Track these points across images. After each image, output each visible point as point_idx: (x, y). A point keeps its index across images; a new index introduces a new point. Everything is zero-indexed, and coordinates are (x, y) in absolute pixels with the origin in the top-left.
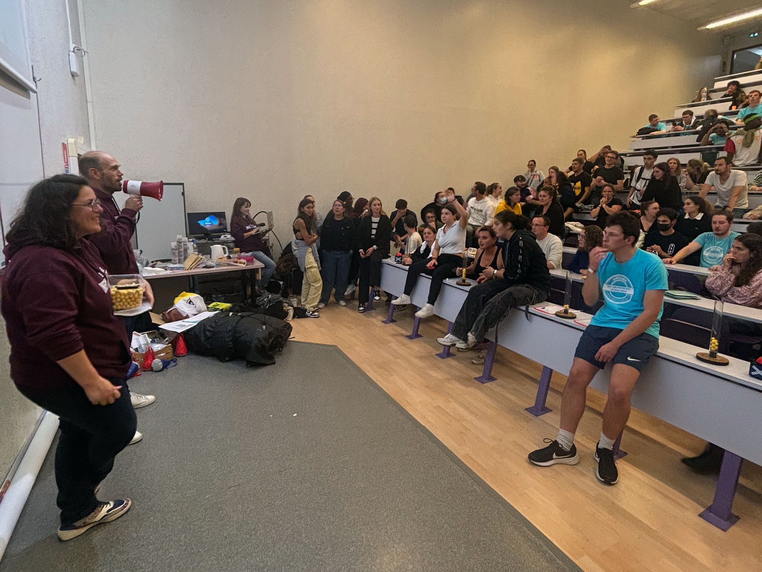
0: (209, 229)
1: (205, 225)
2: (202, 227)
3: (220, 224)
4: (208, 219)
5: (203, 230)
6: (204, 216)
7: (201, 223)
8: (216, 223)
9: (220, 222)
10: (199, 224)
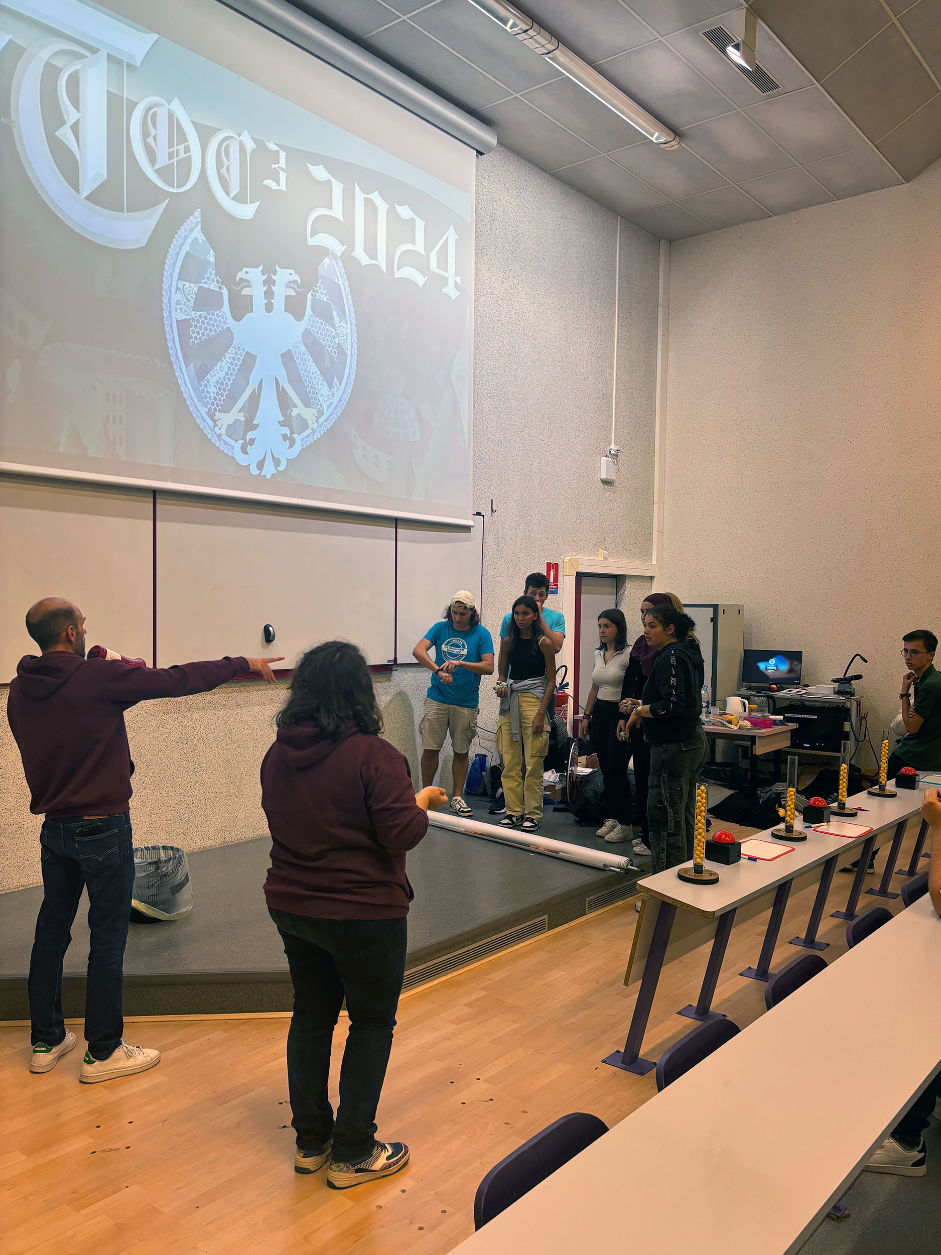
0: (771, 677)
1: (767, 669)
2: (762, 672)
3: (791, 670)
4: (772, 661)
5: (763, 676)
6: (767, 655)
7: (762, 666)
8: (784, 667)
9: (791, 666)
10: (758, 667)
